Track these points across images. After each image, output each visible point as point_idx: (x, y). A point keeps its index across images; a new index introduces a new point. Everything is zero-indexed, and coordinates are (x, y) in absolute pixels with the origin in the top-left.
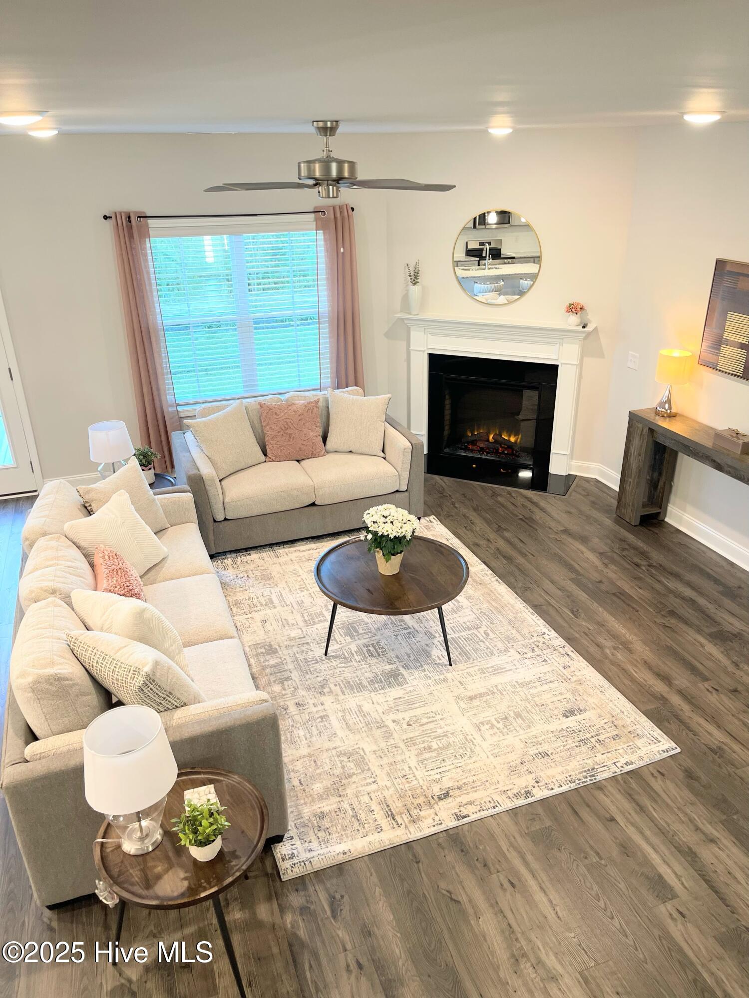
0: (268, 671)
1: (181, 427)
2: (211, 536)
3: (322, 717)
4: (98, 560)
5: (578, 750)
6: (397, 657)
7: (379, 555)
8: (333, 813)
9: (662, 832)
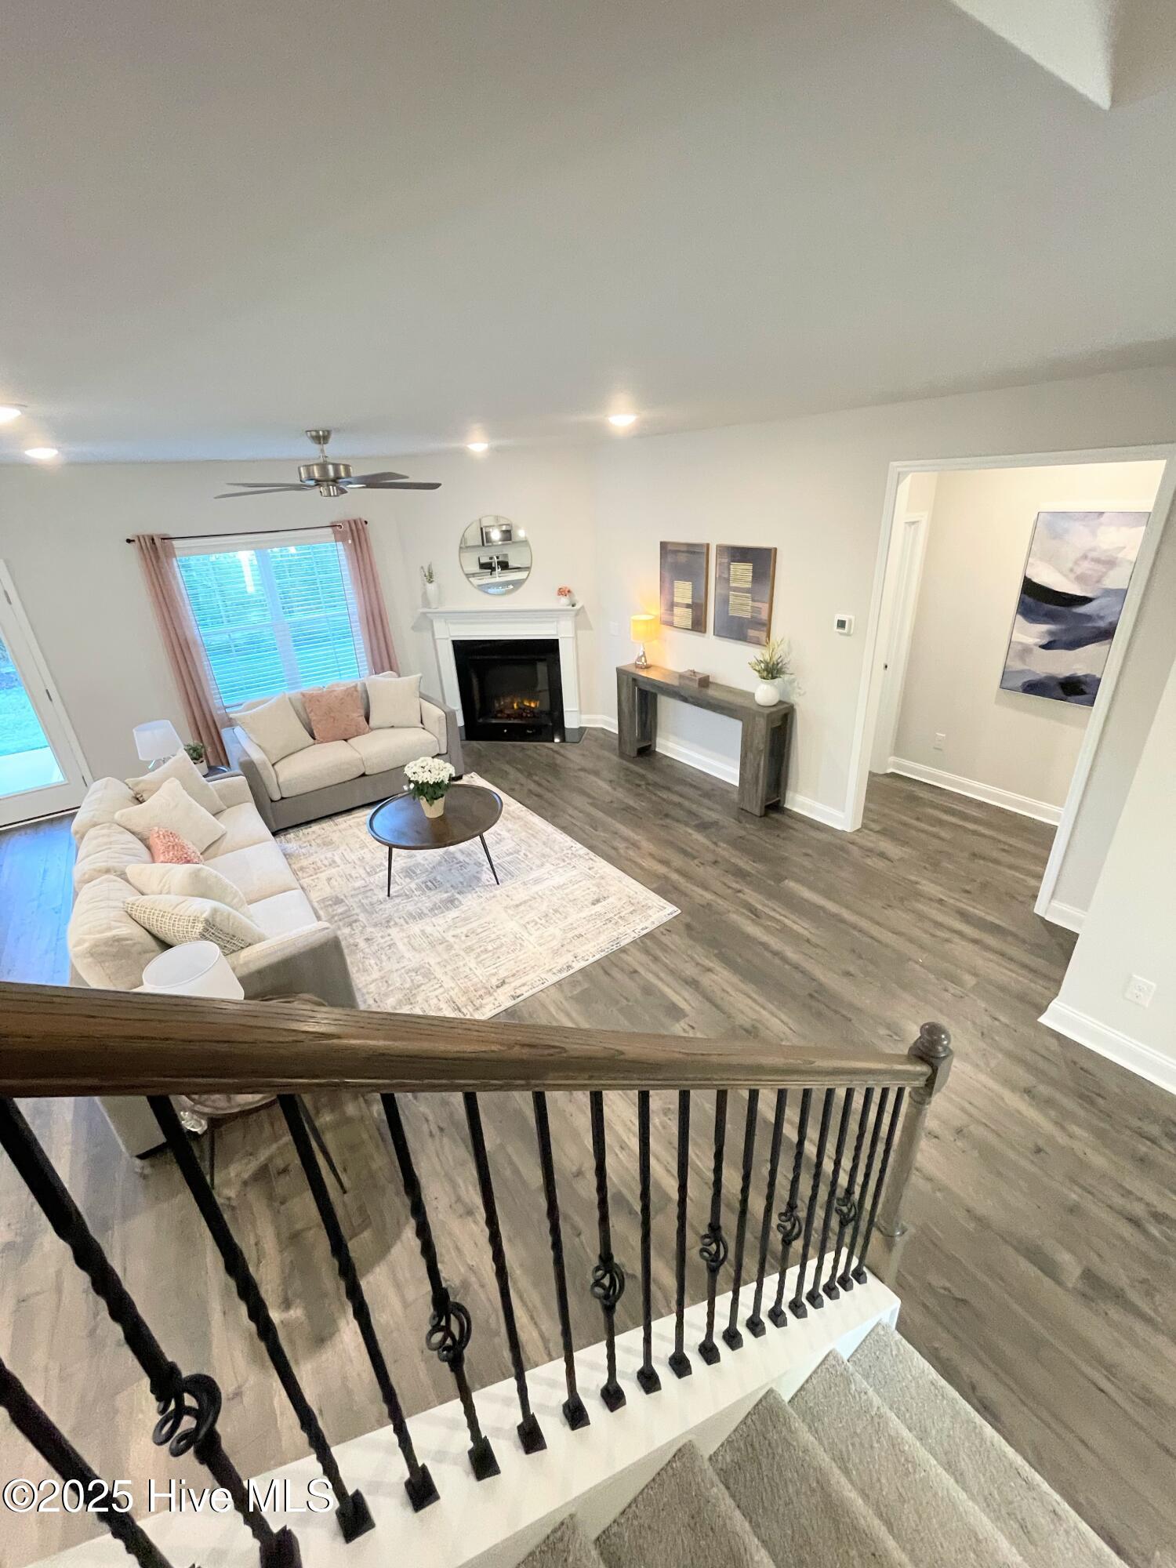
0: (336, 918)
1: (231, 723)
3: (390, 946)
4: (154, 841)
5: (605, 927)
6: (452, 886)
7: (423, 801)
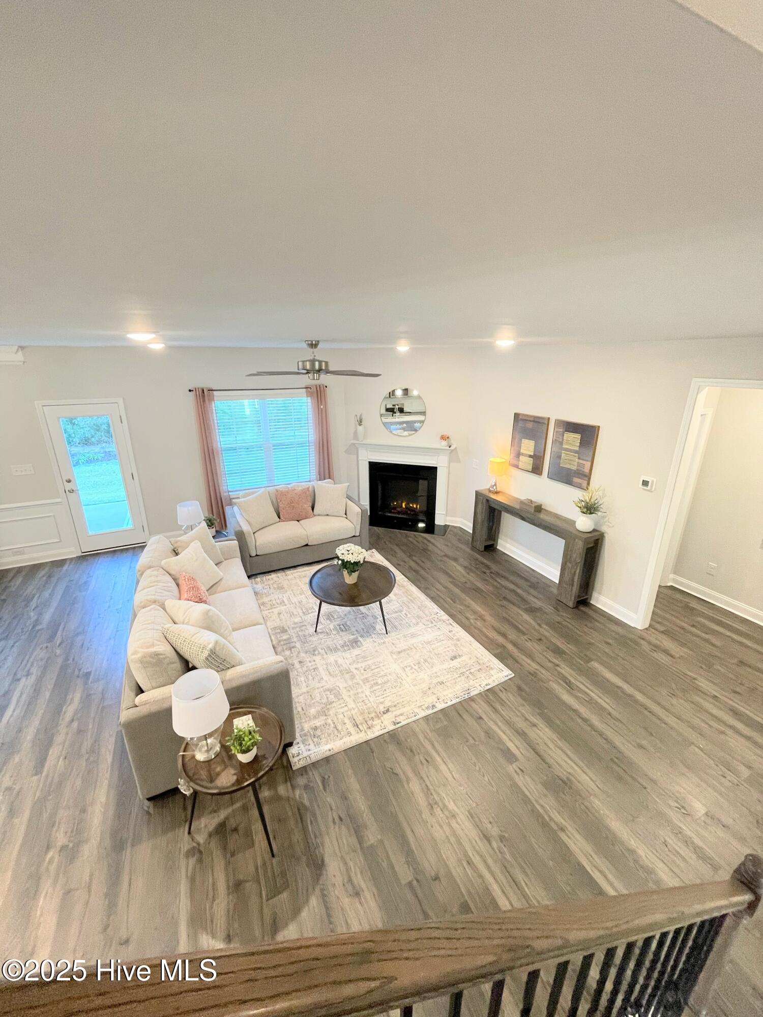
0: (282, 643)
1: (231, 504)
2: (248, 565)
3: (314, 669)
4: (181, 582)
5: (459, 679)
6: (357, 631)
7: (345, 572)
8: (322, 727)
9: (508, 723)
